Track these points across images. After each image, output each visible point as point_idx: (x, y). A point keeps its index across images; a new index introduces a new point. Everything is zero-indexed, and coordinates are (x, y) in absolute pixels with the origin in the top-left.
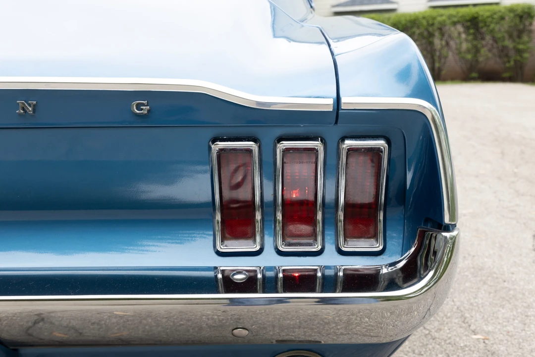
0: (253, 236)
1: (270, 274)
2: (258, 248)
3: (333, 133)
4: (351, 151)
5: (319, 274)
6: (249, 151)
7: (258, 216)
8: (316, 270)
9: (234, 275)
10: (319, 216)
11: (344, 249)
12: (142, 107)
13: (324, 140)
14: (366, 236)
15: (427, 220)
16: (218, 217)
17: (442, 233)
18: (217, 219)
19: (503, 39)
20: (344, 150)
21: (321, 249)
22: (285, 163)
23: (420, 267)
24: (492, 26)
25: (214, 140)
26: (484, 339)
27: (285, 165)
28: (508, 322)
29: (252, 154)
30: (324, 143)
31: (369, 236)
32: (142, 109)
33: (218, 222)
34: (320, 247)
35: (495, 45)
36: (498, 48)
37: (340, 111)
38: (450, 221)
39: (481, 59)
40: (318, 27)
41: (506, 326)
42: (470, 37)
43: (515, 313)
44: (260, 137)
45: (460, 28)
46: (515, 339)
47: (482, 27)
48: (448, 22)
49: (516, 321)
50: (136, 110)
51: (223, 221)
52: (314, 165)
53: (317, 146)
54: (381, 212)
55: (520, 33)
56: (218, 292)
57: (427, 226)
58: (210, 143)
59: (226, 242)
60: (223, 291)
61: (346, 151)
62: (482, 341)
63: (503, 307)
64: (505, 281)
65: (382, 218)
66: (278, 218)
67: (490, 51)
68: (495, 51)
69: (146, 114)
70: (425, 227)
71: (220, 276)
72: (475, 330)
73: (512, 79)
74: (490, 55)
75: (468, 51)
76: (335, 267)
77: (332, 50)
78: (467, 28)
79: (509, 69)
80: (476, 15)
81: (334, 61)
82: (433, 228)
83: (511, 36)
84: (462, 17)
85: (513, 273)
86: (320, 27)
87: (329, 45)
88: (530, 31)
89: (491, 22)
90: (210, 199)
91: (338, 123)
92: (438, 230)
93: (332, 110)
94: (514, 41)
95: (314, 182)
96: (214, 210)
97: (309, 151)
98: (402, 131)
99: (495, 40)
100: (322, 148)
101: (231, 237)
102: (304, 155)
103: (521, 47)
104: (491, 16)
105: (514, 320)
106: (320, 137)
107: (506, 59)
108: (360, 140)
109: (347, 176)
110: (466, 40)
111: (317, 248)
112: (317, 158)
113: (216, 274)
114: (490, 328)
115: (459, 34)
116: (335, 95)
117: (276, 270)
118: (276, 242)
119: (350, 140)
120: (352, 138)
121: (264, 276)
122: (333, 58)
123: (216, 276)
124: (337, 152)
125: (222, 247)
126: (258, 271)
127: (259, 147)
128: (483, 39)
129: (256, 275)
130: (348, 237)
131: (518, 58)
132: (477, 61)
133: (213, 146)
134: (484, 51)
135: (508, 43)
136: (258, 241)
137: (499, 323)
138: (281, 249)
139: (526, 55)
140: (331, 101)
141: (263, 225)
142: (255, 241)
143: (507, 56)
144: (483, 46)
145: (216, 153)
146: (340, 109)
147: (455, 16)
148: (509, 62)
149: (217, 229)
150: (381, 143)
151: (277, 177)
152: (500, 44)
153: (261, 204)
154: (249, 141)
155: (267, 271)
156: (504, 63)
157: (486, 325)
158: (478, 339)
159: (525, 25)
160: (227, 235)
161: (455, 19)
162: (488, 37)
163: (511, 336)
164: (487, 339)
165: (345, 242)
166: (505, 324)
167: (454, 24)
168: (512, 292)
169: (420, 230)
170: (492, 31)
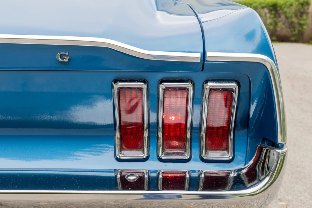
0: (142, 148)
1: (154, 175)
2: (145, 156)
3: (199, 77)
4: (212, 90)
5: (187, 176)
6: (140, 89)
7: (146, 134)
8: (185, 173)
9: (128, 176)
10: (188, 135)
11: (205, 158)
12: (64, 57)
13: (193, 82)
14: (221, 149)
15: (264, 140)
16: (118, 135)
17: (276, 150)
18: (117, 136)
19: (291, 17)
20: (207, 89)
21: (190, 157)
22: (165, 98)
23: (259, 172)
24: (285, 9)
25: (116, 81)
26: (286, 205)
27: (165, 99)
28: (301, 194)
29: (142, 91)
30: (193, 84)
31: (223, 149)
32: (64, 59)
33: (118, 139)
34: (188, 157)
35: (287, 21)
36: (288, 22)
37: (205, 62)
38: (282, 141)
39: (278, 29)
40: (187, 4)
41: (300, 196)
42: (272, 16)
43: (305, 188)
44: (148, 79)
45: (266, 10)
46: (306, 205)
47: (279, 10)
48: (259, 7)
49: (306, 193)
50: (60, 59)
51: (121, 138)
52: (186, 99)
53: (188, 86)
54: (232, 133)
55: (302, 14)
56: (117, 189)
57: (264, 144)
58: (113, 83)
59: (123, 152)
60: (121, 188)
61: (209, 90)
62: (285, 206)
63: (297, 183)
64: (298, 167)
65: (232, 137)
66: (160, 136)
67: (284, 24)
68: (287, 24)
69: (67, 62)
70: (263, 144)
71: (118, 176)
72: (280, 198)
73: (296, 41)
74: (283, 26)
75: (271, 24)
76: (199, 171)
77: (199, 19)
78: (270, 11)
79: (294, 35)
80: (276, 3)
81: (201, 26)
82: (269, 145)
83: (296, 16)
84: (268, 4)
85: (302, 162)
86: (189, 4)
87: (197, 16)
88: (308, 13)
89: (285, 8)
90: (113, 122)
91: (204, 70)
92: (273, 147)
93: (199, 61)
94: (298, 19)
95: (185, 111)
96: (115, 130)
97: (182, 89)
98: (249, 78)
99: (287, 18)
100: (192, 88)
101: (126, 148)
102: (179, 92)
103: (302, 22)
104: (285, 4)
105: (304, 192)
106: (191, 80)
107: (293, 29)
108: (219, 83)
109: (209, 107)
110: (270, 18)
111: (186, 156)
112: (188, 94)
113: (116, 174)
114: (290, 198)
115: (266, 14)
116: (202, 51)
117: (157, 173)
118: (158, 152)
119: (212, 82)
120: (213, 81)
121: (149, 177)
122: (200, 25)
123: (116, 176)
124: (202, 91)
125: (120, 155)
126: (145, 173)
127: (147, 86)
128: (280, 17)
129: (144, 176)
130: (208, 150)
131: (300, 29)
132: (276, 31)
133: (114, 85)
134: (280, 24)
135: (295, 20)
136: (145, 152)
137: (295, 195)
138: (161, 157)
139: (305, 27)
140: (199, 55)
141: (149, 140)
142: (143, 151)
143: (294, 27)
144: (280, 21)
145: (116, 90)
146: (205, 61)
147: (263, 3)
148: (295, 31)
149: (117, 143)
150: (233, 85)
151: (159, 107)
152: (290, 20)
153: (148, 126)
154: (140, 82)
155: (151, 173)
156: (292, 32)
157: (287, 195)
158: (283, 205)
159: (304, 9)
160: (124, 147)
161: (263, 5)
162: (283, 16)
163: (304, 203)
164: (288, 205)
165: (206, 153)
166: (299, 195)
167: (263, 8)
168: (302, 174)
169: (259, 146)
170: (285, 13)
